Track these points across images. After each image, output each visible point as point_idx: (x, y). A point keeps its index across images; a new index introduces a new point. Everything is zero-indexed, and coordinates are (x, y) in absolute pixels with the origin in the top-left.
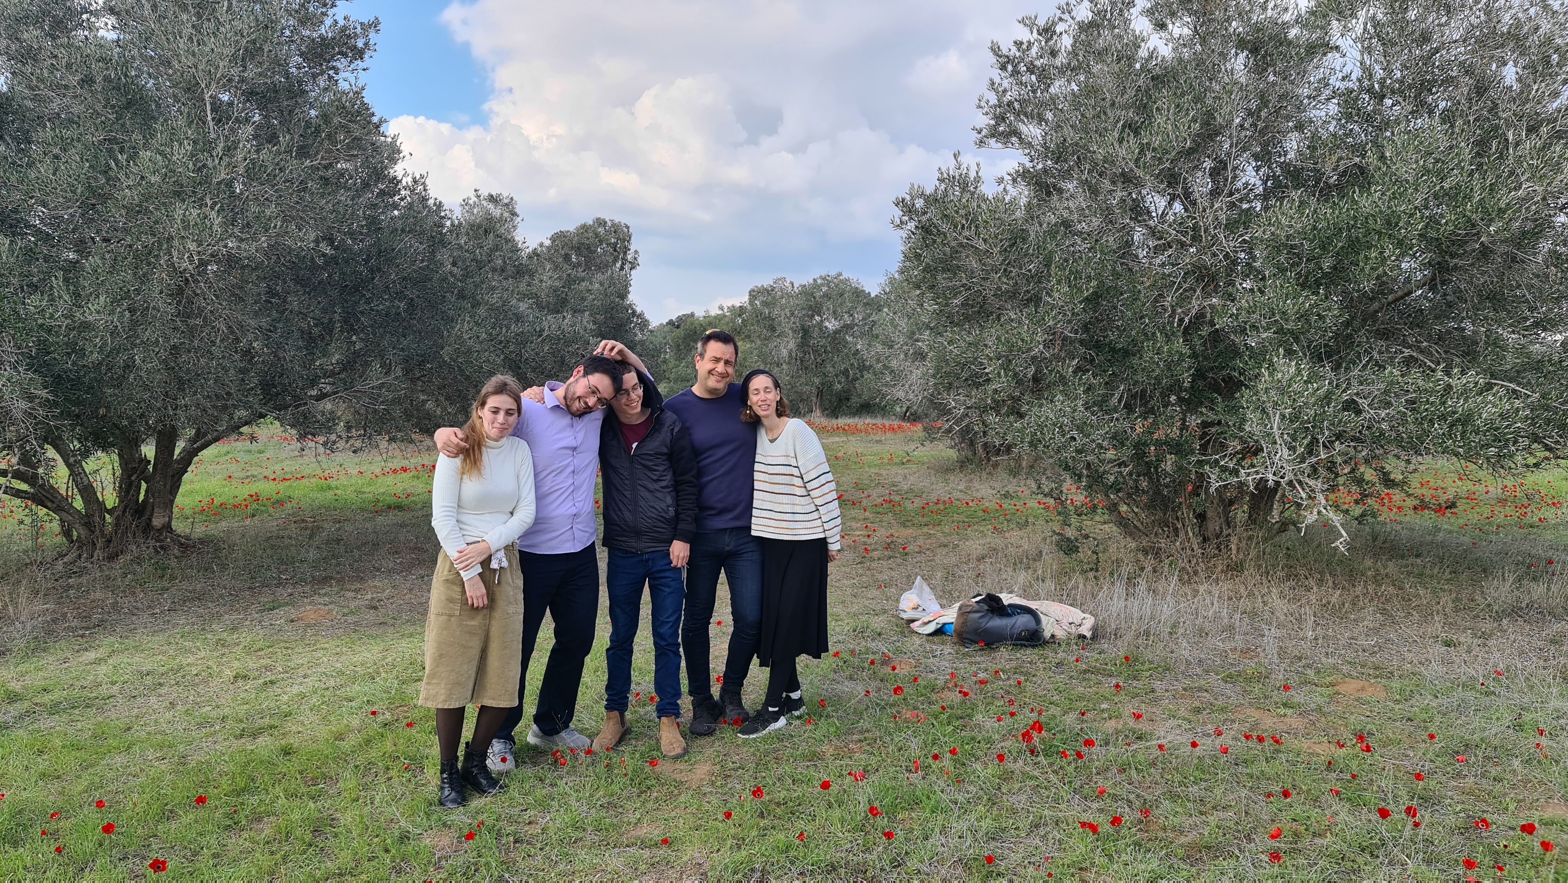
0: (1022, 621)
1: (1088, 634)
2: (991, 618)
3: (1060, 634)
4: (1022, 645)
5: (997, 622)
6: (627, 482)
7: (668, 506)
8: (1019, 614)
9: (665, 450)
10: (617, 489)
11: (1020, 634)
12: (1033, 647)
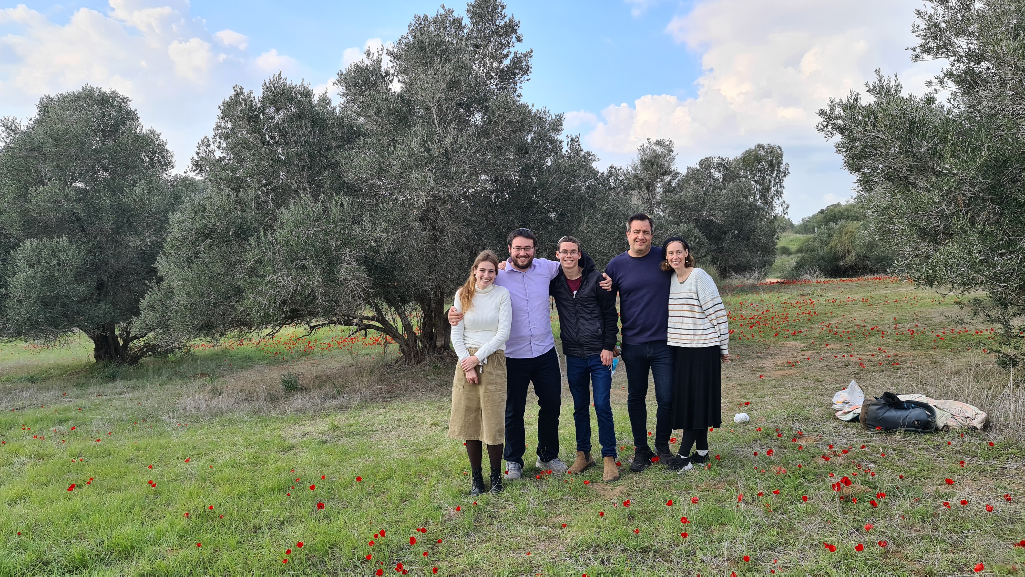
0: (916, 413)
1: (979, 426)
2: (888, 410)
3: (952, 424)
4: (916, 432)
5: (893, 414)
6: (572, 315)
7: (598, 328)
8: (913, 408)
9: (594, 295)
10: (567, 319)
11: (914, 422)
12: (925, 433)
